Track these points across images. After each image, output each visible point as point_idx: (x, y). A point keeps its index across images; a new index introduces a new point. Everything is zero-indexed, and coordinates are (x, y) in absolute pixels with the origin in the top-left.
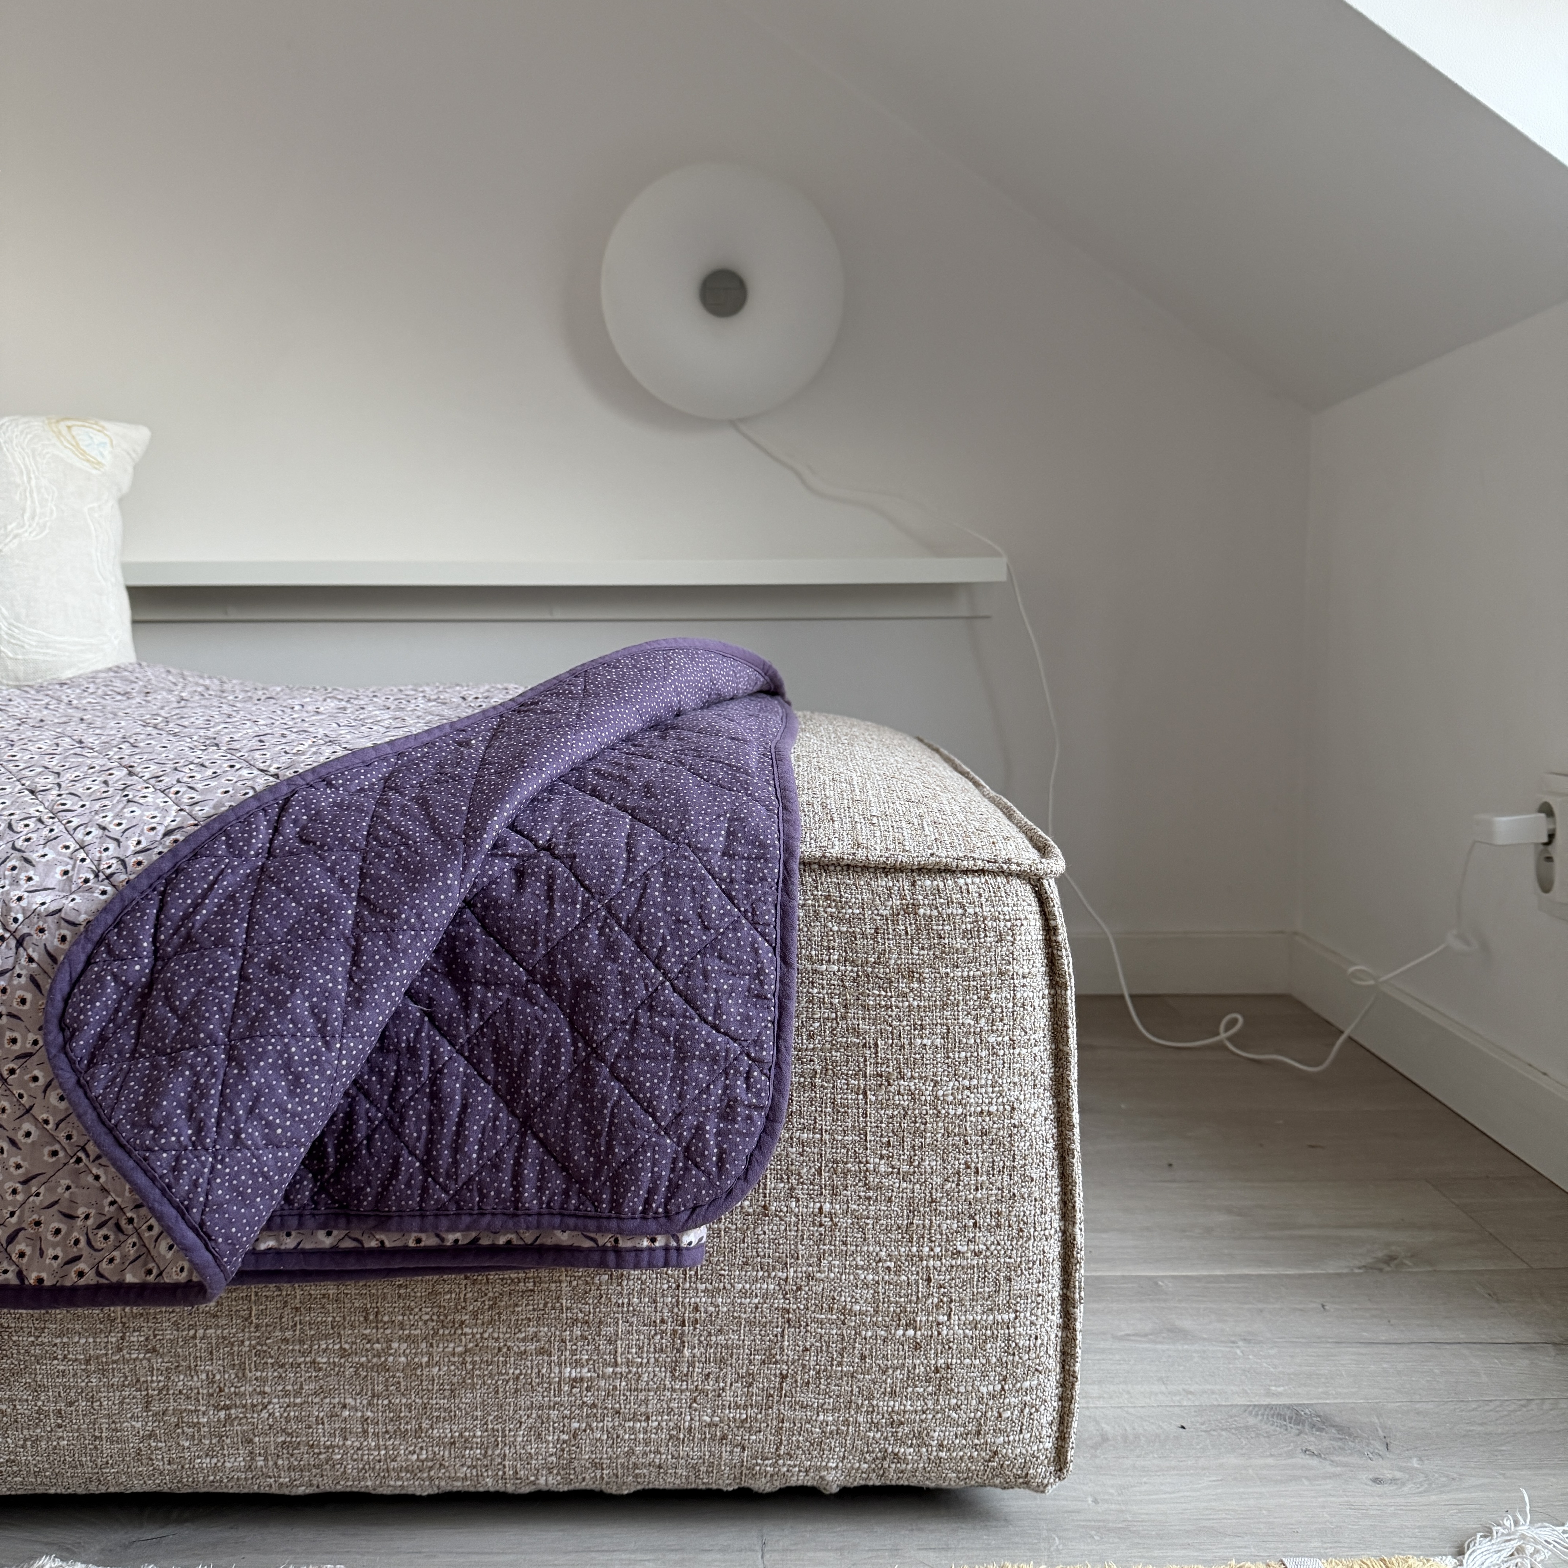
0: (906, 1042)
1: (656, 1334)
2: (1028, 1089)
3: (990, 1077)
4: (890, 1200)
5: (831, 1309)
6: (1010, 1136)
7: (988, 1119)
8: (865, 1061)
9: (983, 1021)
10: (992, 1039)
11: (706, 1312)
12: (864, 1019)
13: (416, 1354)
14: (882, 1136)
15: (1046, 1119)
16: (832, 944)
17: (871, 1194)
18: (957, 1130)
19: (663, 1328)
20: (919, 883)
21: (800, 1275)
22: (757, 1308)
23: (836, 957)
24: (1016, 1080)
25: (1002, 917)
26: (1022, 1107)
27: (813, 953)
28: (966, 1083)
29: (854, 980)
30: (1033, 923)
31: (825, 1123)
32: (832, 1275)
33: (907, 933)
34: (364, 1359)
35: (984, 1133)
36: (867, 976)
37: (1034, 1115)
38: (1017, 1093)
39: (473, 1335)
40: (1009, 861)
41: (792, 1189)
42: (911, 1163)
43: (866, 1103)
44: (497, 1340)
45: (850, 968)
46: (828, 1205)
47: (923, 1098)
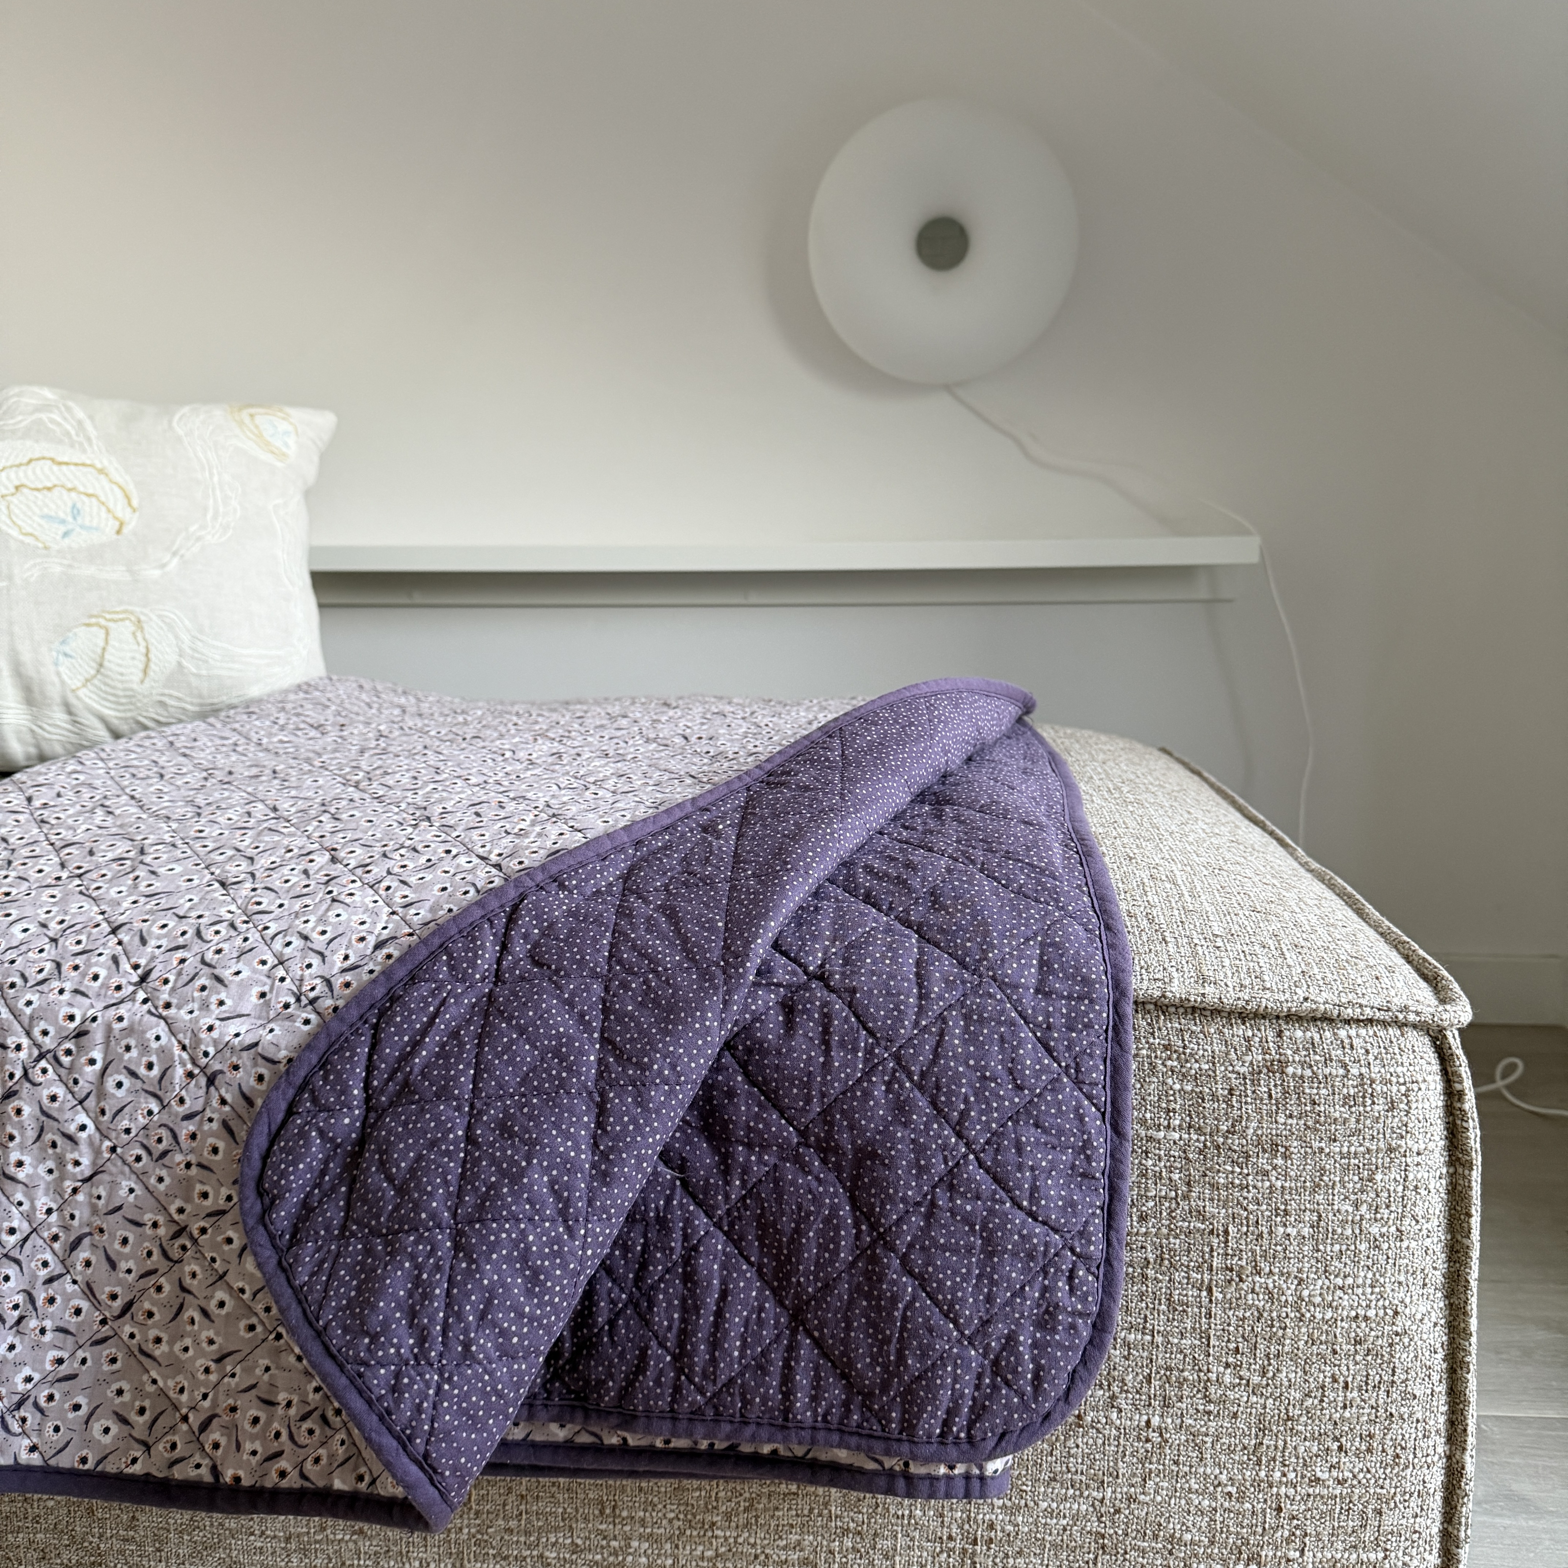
0: (1265, 1230)
1: (942, 1551)
2: (1416, 1290)
3: (1370, 1275)
4: (1235, 1415)
5: (1156, 1537)
6: (1391, 1345)
7: (1363, 1325)
8: (1212, 1250)
9: (1364, 1208)
10: (1375, 1230)
11: (1003, 1531)
12: (1212, 1200)
13: (659, 1555)
14: (1229, 1341)
15: (1436, 1324)
16: (1172, 1105)
17: (1211, 1407)
18: (1323, 1338)
19: (951, 1545)
20: (1287, 1033)
21: (1119, 1496)
22: (1065, 1530)
23: (1177, 1122)
24: (1402, 1278)
25: (1394, 1080)
26: (1407, 1311)
27: (1148, 1115)
28: (1339, 1281)
29: (1201, 1152)
30: (1432, 1087)
31: (1159, 1323)
32: (1159, 1499)
33: (1270, 1096)
34: (598, 1557)
35: (1358, 1342)
36: (1218, 1147)
37: (1421, 1320)
38: (1402, 1295)
39: (726, 1539)
40: (1405, 1009)
41: (1113, 1397)
42: (1264, 1374)
43: (1211, 1301)
44: (754, 1545)
45: (1195, 1137)
46: (1157, 1418)
47: (1283, 1298)
